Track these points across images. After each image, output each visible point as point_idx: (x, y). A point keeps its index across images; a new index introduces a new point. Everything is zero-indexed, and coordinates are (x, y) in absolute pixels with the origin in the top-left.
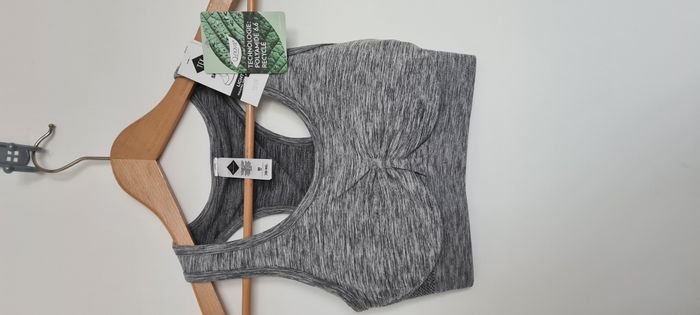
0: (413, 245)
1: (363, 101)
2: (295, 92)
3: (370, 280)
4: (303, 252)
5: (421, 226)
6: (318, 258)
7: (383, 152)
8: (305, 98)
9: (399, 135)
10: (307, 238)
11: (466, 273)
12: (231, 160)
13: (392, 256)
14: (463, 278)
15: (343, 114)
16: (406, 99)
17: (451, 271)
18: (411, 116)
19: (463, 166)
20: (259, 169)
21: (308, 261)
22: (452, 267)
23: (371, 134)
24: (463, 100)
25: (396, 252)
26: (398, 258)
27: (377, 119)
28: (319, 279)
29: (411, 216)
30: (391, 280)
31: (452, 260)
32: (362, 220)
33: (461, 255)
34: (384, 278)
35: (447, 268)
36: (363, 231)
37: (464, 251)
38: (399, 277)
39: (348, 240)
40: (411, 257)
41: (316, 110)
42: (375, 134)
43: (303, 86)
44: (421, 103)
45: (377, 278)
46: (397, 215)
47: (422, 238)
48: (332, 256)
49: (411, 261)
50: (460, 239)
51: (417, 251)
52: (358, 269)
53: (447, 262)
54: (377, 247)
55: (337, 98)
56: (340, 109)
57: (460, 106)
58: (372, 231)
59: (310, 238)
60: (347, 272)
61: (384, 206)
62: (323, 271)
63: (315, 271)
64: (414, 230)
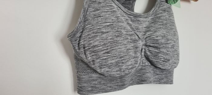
0: (113, 59)
1: (169, 35)
2: (162, 8)
3: (90, 38)
4: (100, 3)
5: (123, 63)
6: (98, 10)
7: (148, 44)
8: (161, 11)
9: (157, 51)
10: (108, 5)
11: (92, 90)
13: (106, 48)
14: (90, 89)
15: (161, 26)
16: (171, 54)
17: (94, 82)
18: (165, 56)
19: (143, 82)
21: (96, 5)
22: (96, 82)
23: (157, 38)
24: (165, 80)
25: (109, 50)
26: (105, 51)
27: (163, 41)
28: (87, 11)
29: (127, 57)
30: (91, 49)
31: (100, 82)
32: (123, 31)
33: (102, 88)
34: (91, 45)
35: (96, 80)
36: (117, 31)
37: (103, 89)
38: (93, 54)
39: (112, 23)
40: (105, 59)
41: (158, 16)
42: (157, 40)
43: (165, 10)
44: (169, 60)
45: (91, 42)
46: (128, 50)
47: (117, 64)
48: (100, 17)
49: (103, 59)
50: (110, 87)
51: (110, 62)
52: (95, 31)
53: (99, 80)
54: (111, 39)
55: (166, 24)
56: (162, 25)
57: (162, 79)
58: (118, 36)
59: (107, 6)
60: (93, 25)
61: (131, 42)
62: (91, 13)
63: (91, 9)
64: (121, 59)
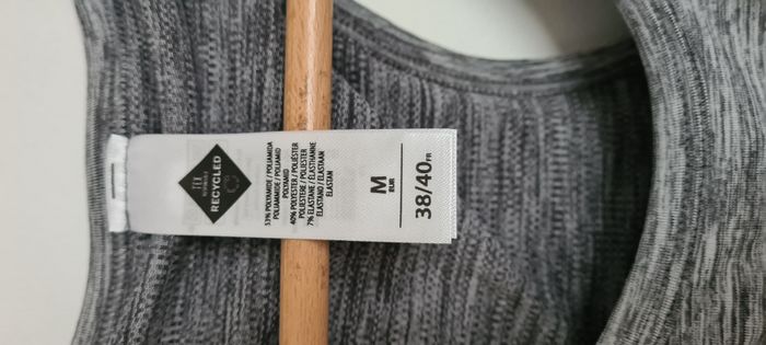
12: (203, 144)
20: (379, 185)
